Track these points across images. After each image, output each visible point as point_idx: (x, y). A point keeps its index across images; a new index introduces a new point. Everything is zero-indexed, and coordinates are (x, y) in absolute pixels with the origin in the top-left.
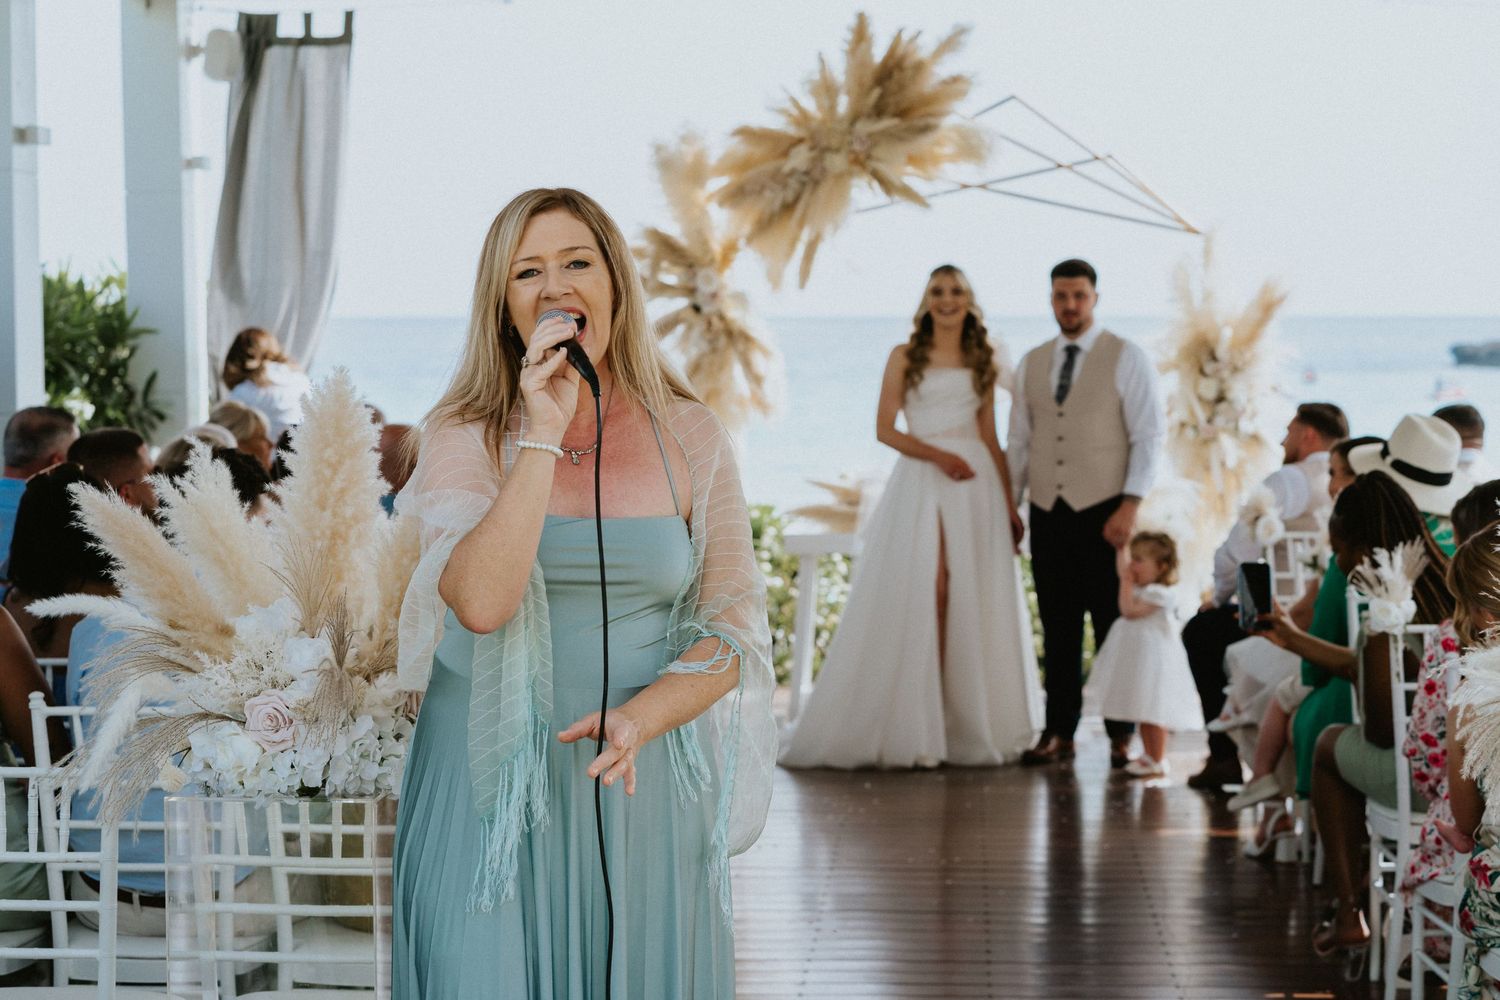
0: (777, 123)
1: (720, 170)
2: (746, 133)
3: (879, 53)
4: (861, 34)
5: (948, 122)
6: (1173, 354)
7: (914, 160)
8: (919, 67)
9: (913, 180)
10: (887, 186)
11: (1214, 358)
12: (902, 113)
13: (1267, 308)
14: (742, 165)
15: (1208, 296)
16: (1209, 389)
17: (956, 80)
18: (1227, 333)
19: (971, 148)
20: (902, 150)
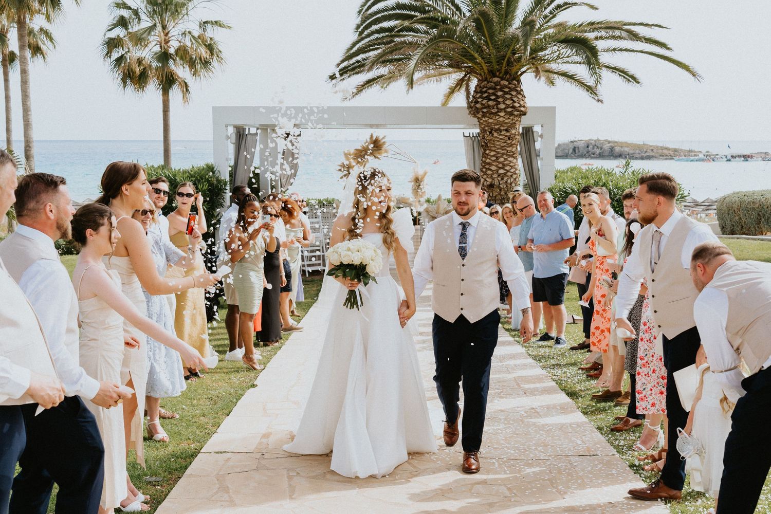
0: (360, 148)
1: (353, 154)
2: (356, 150)
3: (374, 138)
4: (372, 136)
5: (383, 149)
6: (413, 179)
7: (379, 153)
8: (379, 141)
9: (379, 156)
10: (375, 157)
11: (418, 180)
12: (377, 147)
13: (425, 174)
14: (356, 154)
15: (417, 172)
16: (418, 184)
17: (384, 142)
18: (420, 177)
19: (386, 151)
20: (377, 152)
